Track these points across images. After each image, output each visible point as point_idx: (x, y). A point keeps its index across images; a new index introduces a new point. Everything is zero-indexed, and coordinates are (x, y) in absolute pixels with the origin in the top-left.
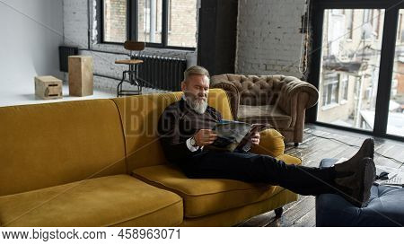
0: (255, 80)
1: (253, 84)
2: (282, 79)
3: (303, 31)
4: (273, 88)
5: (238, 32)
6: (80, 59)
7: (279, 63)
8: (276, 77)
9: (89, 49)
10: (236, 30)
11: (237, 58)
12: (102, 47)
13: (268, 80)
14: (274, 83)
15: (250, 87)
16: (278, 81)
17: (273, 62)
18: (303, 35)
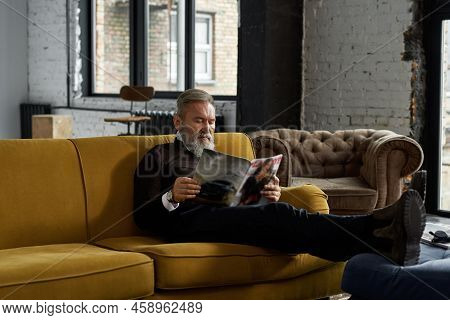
0: (324, 138)
1: (321, 144)
2: (369, 135)
3: (407, 57)
4: (354, 149)
5: (304, 65)
6: (51, 119)
7: (371, 112)
8: (360, 132)
9: (69, 107)
10: (301, 61)
11: (303, 108)
12: (90, 102)
13: (346, 138)
14: (356, 142)
15: (315, 149)
16: (362, 137)
17: (362, 112)
18: (409, 65)
